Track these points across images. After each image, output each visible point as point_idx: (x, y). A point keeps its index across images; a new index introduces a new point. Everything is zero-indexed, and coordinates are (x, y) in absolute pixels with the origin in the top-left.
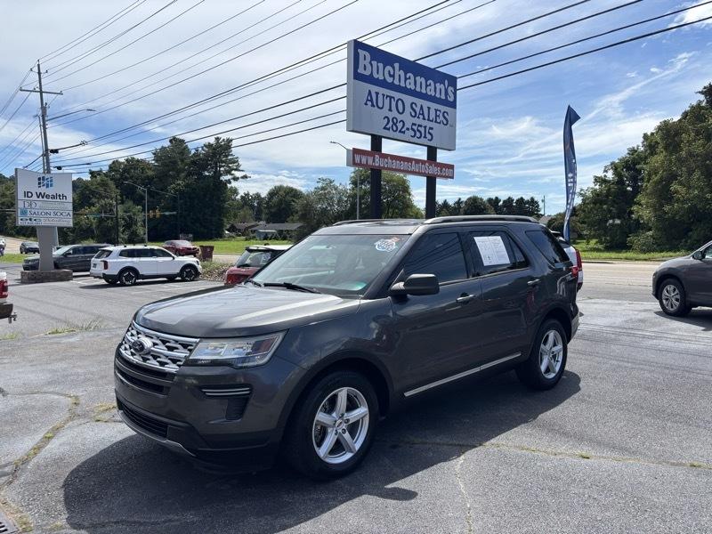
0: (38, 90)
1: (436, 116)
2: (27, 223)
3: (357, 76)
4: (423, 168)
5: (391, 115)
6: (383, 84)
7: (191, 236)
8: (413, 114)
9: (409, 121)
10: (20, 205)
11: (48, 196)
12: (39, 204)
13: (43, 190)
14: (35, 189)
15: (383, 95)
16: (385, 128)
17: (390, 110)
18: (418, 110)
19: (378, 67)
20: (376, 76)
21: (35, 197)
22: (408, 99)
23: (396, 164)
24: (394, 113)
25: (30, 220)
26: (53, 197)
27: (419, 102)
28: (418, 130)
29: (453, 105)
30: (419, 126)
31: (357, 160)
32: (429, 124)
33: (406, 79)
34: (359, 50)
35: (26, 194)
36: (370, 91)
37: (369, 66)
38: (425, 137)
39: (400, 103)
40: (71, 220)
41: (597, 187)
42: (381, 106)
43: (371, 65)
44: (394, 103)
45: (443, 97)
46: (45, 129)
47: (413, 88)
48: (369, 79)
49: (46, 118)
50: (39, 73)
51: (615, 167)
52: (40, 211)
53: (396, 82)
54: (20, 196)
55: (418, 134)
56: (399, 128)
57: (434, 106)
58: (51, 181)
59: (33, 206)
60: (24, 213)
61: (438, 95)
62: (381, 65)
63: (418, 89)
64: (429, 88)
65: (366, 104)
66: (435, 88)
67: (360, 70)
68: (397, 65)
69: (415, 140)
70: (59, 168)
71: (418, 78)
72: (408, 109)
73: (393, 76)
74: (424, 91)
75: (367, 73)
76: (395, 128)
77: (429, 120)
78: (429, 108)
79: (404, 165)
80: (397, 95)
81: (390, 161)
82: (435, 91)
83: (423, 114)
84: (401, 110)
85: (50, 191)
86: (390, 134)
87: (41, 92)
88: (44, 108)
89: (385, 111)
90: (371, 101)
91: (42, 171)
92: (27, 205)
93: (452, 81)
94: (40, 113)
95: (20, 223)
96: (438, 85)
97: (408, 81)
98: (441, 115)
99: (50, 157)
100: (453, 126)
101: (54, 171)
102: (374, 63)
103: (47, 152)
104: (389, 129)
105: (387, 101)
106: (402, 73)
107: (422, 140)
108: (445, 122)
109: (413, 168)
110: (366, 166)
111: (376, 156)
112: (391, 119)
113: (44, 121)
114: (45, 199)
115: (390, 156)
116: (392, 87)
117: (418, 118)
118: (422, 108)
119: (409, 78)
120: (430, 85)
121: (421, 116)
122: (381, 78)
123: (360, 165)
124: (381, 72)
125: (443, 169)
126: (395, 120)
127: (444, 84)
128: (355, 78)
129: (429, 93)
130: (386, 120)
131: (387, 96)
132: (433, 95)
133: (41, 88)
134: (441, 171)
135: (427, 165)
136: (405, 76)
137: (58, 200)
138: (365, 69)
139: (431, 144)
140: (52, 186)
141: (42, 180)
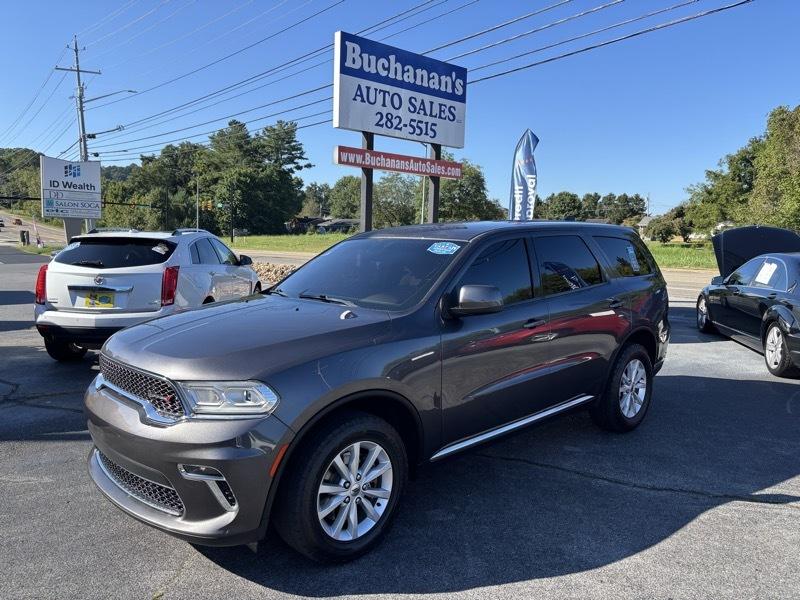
0: (75, 68)
1: (441, 111)
2: (54, 215)
3: (344, 70)
4: (423, 167)
5: (384, 111)
6: (377, 78)
7: (245, 230)
8: (412, 109)
10: (47, 195)
11: (75, 186)
12: (65, 194)
13: (70, 179)
14: (62, 178)
15: (376, 90)
16: (377, 124)
17: (384, 105)
18: (418, 105)
19: (369, 60)
20: (366, 69)
21: (61, 187)
22: (405, 94)
24: (389, 109)
25: (58, 211)
26: (81, 187)
27: (420, 96)
28: (418, 127)
29: (462, 99)
30: (419, 122)
31: (344, 159)
32: (431, 120)
33: (403, 72)
34: (347, 43)
35: (52, 183)
36: (359, 87)
37: (358, 60)
38: (426, 134)
39: (396, 97)
40: (100, 212)
42: (372, 100)
43: (362, 58)
44: (388, 98)
45: (450, 90)
46: (82, 111)
47: (412, 82)
48: (360, 73)
49: (84, 100)
50: (76, 51)
51: (731, 160)
52: (67, 202)
53: (392, 76)
54: (47, 185)
55: (418, 131)
56: (395, 125)
57: (437, 100)
58: (79, 170)
59: (60, 196)
60: (51, 203)
61: (443, 89)
62: (373, 58)
63: (418, 83)
64: (431, 81)
65: (355, 99)
66: (440, 81)
67: (349, 64)
68: (392, 58)
69: (415, 137)
70: (96, 155)
71: (418, 71)
72: (406, 104)
73: (388, 69)
74: (425, 84)
75: (357, 66)
76: (389, 124)
77: (431, 115)
78: (432, 103)
79: (401, 164)
80: (393, 89)
81: (383, 159)
82: (440, 84)
83: (424, 109)
84: (397, 106)
85: (77, 181)
86: (384, 130)
87: (78, 71)
88: (82, 90)
89: (378, 107)
90: (361, 96)
92: (53, 195)
93: (462, 73)
94: (77, 95)
95: (46, 215)
96: (443, 78)
97: (406, 75)
98: (447, 110)
99: (87, 143)
100: (461, 122)
101: (92, 158)
102: (365, 56)
103: (85, 137)
104: (382, 126)
105: (380, 97)
106: (399, 66)
107: (423, 137)
108: (451, 118)
109: (412, 167)
110: (355, 164)
111: (367, 154)
112: (384, 115)
113: (81, 103)
114: (72, 189)
115: (383, 154)
116: (386, 80)
117: (418, 113)
118: (423, 102)
119: (408, 71)
120: (433, 78)
121: (422, 112)
122: (374, 71)
123: (348, 163)
124: (373, 65)
125: (449, 168)
126: (390, 117)
127: (451, 76)
128: (341, 72)
129: (432, 87)
130: (379, 116)
131: (381, 91)
132: (437, 87)
133: (78, 67)
134: (445, 170)
135: (429, 163)
136: (403, 69)
137: (86, 190)
138: (354, 62)
139: (434, 141)
140: (79, 175)
141: (69, 168)
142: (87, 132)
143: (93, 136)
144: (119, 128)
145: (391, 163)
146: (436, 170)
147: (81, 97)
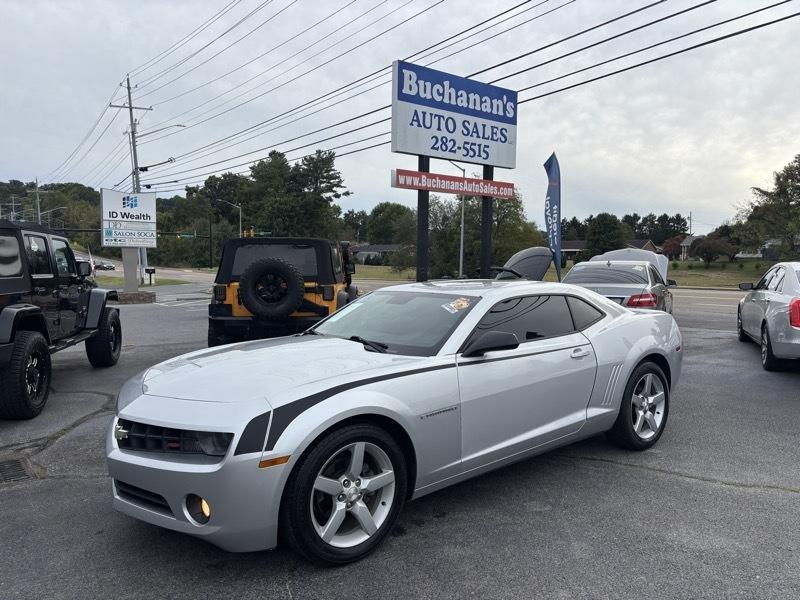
0: (127, 105)
1: (493, 133)
2: (112, 244)
3: (402, 96)
4: (477, 188)
5: (439, 135)
6: (431, 103)
8: (466, 132)
9: (460, 139)
10: (105, 225)
11: (132, 217)
12: (124, 224)
13: (128, 210)
14: (120, 209)
15: (431, 114)
16: (433, 148)
17: (439, 129)
18: (471, 127)
19: (425, 86)
20: (422, 95)
21: (119, 218)
22: (459, 118)
24: (444, 132)
25: (115, 240)
26: (138, 217)
27: (472, 119)
28: (474, 151)
29: (513, 121)
30: (473, 144)
31: (402, 181)
32: (484, 142)
33: (457, 97)
34: (404, 71)
35: (111, 214)
36: (416, 111)
37: (415, 86)
38: (479, 156)
39: (450, 121)
40: (155, 241)
42: (428, 125)
43: (418, 85)
44: (443, 122)
45: (501, 113)
46: (135, 146)
47: (465, 105)
48: (416, 99)
49: (136, 135)
50: (129, 88)
52: (125, 232)
53: (446, 101)
54: (106, 216)
55: (471, 153)
56: (450, 147)
57: (490, 123)
58: (136, 200)
59: (118, 226)
60: (109, 233)
61: (495, 112)
62: (428, 84)
63: (471, 107)
64: (484, 104)
65: (412, 124)
66: (492, 104)
67: (406, 90)
68: (447, 83)
69: (468, 159)
70: (148, 187)
71: (471, 96)
72: (460, 127)
73: (443, 95)
74: (478, 108)
75: (413, 93)
76: (444, 147)
77: (484, 137)
78: (484, 126)
79: (454, 185)
80: (447, 114)
81: (438, 181)
82: (492, 107)
83: (477, 132)
84: (451, 129)
85: (134, 211)
86: (440, 153)
87: (131, 108)
88: (133, 125)
89: (434, 131)
90: (418, 121)
91: (132, 190)
92: (112, 225)
93: (512, 96)
94: (130, 130)
95: (105, 243)
96: (495, 101)
97: (459, 100)
98: (499, 132)
99: (140, 175)
100: (513, 143)
101: (144, 190)
102: (421, 82)
103: (138, 170)
104: (437, 149)
105: (435, 121)
106: (453, 91)
107: (480, 160)
108: (503, 139)
109: (465, 188)
110: (412, 187)
111: (423, 177)
112: (439, 139)
113: (134, 138)
114: (129, 219)
115: (439, 176)
116: (442, 106)
117: (472, 136)
118: (475, 126)
119: (461, 96)
120: (485, 101)
121: (475, 135)
122: (429, 97)
123: (405, 186)
124: (428, 91)
125: (501, 188)
126: (444, 140)
127: (502, 100)
128: (399, 99)
129: (484, 110)
130: (434, 139)
131: (436, 115)
132: (489, 111)
133: (130, 104)
134: (498, 190)
135: (482, 184)
136: (457, 94)
137: (142, 220)
138: (411, 89)
139: (486, 162)
140: (136, 205)
141: (126, 199)
142: (140, 166)
143: (145, 169)
144: (171, 160)
145: (445, 184)
147: (133, 133)
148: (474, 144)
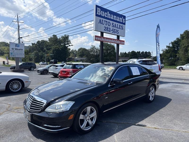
1: (120, 27)
4: (115, 41)
6: (104, 17)
8: (113, 26)
9: (111, 29)
10: (11, 52)
11: (18, 49)
12: (15, 51)
13: (17, 48)
14: (15, 47)
15: (104, 21)
16: (104, 30)
17: (106, 25)
19: (103, 13)
20: (102, 15)
21: (15, 50)
22: (111, 22)
23: (107, 40)
24: (107, 26)
25: (13, 56)
26: (19, 50)
27: (115, 23)
28: (114, 31)
29: (124, 24)
31: (96, 39)
32: (117, 29)
33: (111, 16)
34: (97, 8)
35: (12, 49)
36: (100, 19)
37: (100, 12)
38: (116, 33)
39: (109, 23)
40: (24, 56)
41: (167, 49)
42: (103, 24)
43: (101, 12)
44: (107, 23)
45: (122, 22)
46: (19, 32)
48: (100, 16)
49: (19, 29)
50: (18, 17)
51: (172, 43)
52: (16, 53)
55: (114, 32)
56: (109, 30)
57: (119, 24)
58: (19, 45)
60: (12, 54)
61: (120, 21)
63: (114, 19)
64: (117, 19)
65: (99, 23)
67: (98, 13)
68: (108, 12)
70: (22, 42)
71: (114, 16)
72: (111, 25)
73: (107, 15)
74: (116, 20)
75: (100, 14)
76: (107, 30)
77: (117, 28)
78: (117, 25)
79: (110, 41)
80: (108, 21)
81: (106, 39)
83: (116, 26)
84: (109, 25)
85: (19, 48)
86: (106, 31)
87: (18, 22)
90: (101, 22)
91: (18, 43)
93: (124, 17)
94: (18, 28)
95: (11, 56)
96: (120, 18)
97: (111, 17)
100: (124, 30)
101: (21, 43)
102: (102, 11)
103: (18, 39)
104: (106, 30)
105: (105, 22)
106: (110, 15)
108: (122, 29)
109: (113, 41)
110: (99, 40)
111: (102, 38)
112: (106, 27)
113: (19, 30)
114: (17, 50)
116: (107, 18)
117: (114, 27)
118: (115, 24)
120: (118, 18)
121: (115, 27)
122: (104, 16)
123: (97, 40)
124: (104, 14)
126: (107, 28)
127: (122, 18)
128: (96, 16)
130: (105, 27)
131: (105, 21)
132: (119, 21)
133: (18, 21)
134: (121, 42)
135: (117, 40)
136: (111, 15)
137: (21, 50)
138: (99, 13)
139: (118, 35)
140: (19, 47)
141: (16, 45)
142: (20, 37)
143: (22, 38)
146: (118, 42)
147: (19, 28)
148: (115, 30)
